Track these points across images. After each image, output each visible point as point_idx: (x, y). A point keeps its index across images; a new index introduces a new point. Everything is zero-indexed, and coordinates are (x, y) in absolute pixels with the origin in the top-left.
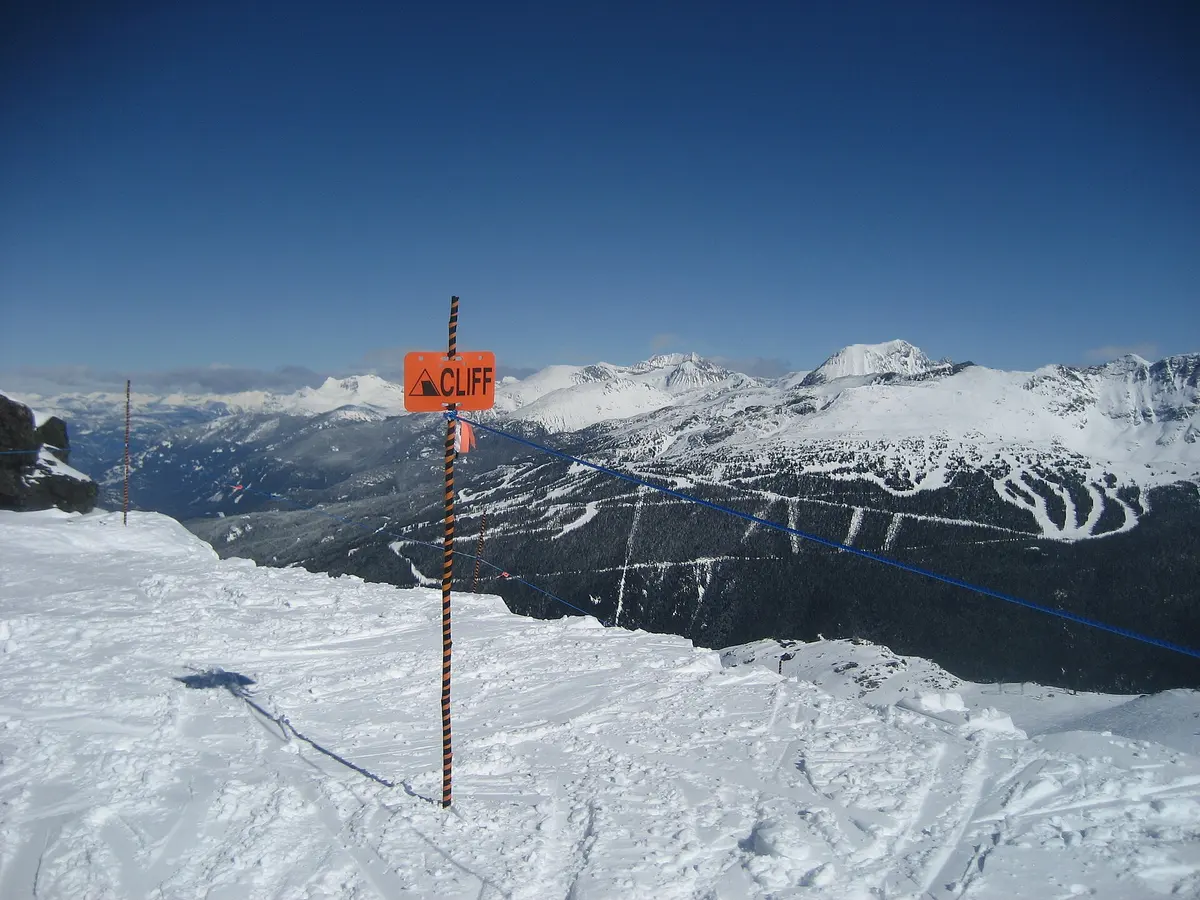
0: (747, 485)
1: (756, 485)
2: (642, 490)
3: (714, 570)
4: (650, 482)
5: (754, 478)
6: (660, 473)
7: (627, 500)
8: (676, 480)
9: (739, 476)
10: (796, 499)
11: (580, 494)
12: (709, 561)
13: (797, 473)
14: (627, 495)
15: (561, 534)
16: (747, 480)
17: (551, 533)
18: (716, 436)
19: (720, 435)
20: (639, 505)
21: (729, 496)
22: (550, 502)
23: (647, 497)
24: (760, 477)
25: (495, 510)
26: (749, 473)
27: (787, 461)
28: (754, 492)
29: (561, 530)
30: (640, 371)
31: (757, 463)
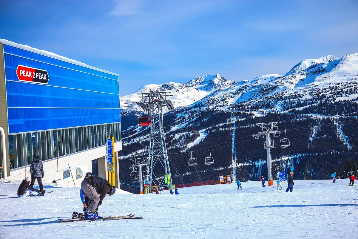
0: (301, 112)
1: (306, 111)
2: (233, 120)
3: (295, 164)
4: (237, 115)
5: (304, 107)
6: (242, 110)
7: (225, 126)
8: (253, 112)
9: (294, 107)
10: (337, 117)
11: (192, 126)
12: (290, 158)
13: (333, 102)
14: (224, 124)
15: (187, 149)
16: (300, 108)
17: (180, 149)
18: (266, 90)
19: (268, 90)
20: (233, 129)
21: (291, 118)
22: (174, 133)
23: (237, 123)
24: (308, 106)
25: (140, 140)
26: (299, 105)
27: (323, 96)
28: (307, 115)
29: (186, 147)
30: (191, 85)
31: (304, 98)
